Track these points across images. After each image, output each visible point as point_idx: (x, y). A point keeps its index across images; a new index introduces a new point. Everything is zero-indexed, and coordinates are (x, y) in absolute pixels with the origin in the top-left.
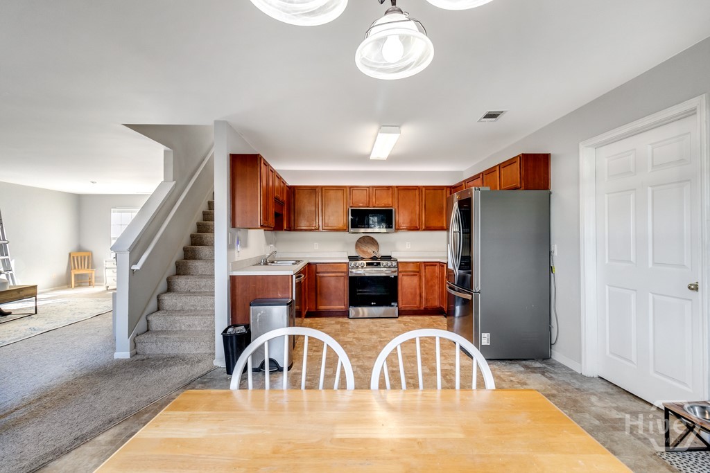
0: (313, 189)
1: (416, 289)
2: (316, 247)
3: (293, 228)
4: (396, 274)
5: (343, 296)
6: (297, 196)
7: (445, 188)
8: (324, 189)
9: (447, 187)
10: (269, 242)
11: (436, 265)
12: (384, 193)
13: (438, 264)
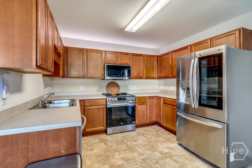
0: (81, 50)
1: (144, 112)
2: (82, 88)
3: (66, 76)
4: (134, 104)
5: (103, 121)
6: (69, 54)
7: (155, 56)
8: (88, 51)
9: (156, 56)
10: (46, 85)
11: (154, 98)
12: (125, 56)
13: (155, 97)
